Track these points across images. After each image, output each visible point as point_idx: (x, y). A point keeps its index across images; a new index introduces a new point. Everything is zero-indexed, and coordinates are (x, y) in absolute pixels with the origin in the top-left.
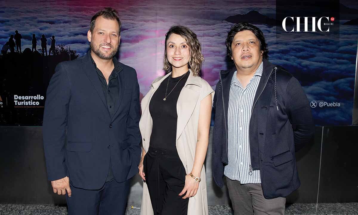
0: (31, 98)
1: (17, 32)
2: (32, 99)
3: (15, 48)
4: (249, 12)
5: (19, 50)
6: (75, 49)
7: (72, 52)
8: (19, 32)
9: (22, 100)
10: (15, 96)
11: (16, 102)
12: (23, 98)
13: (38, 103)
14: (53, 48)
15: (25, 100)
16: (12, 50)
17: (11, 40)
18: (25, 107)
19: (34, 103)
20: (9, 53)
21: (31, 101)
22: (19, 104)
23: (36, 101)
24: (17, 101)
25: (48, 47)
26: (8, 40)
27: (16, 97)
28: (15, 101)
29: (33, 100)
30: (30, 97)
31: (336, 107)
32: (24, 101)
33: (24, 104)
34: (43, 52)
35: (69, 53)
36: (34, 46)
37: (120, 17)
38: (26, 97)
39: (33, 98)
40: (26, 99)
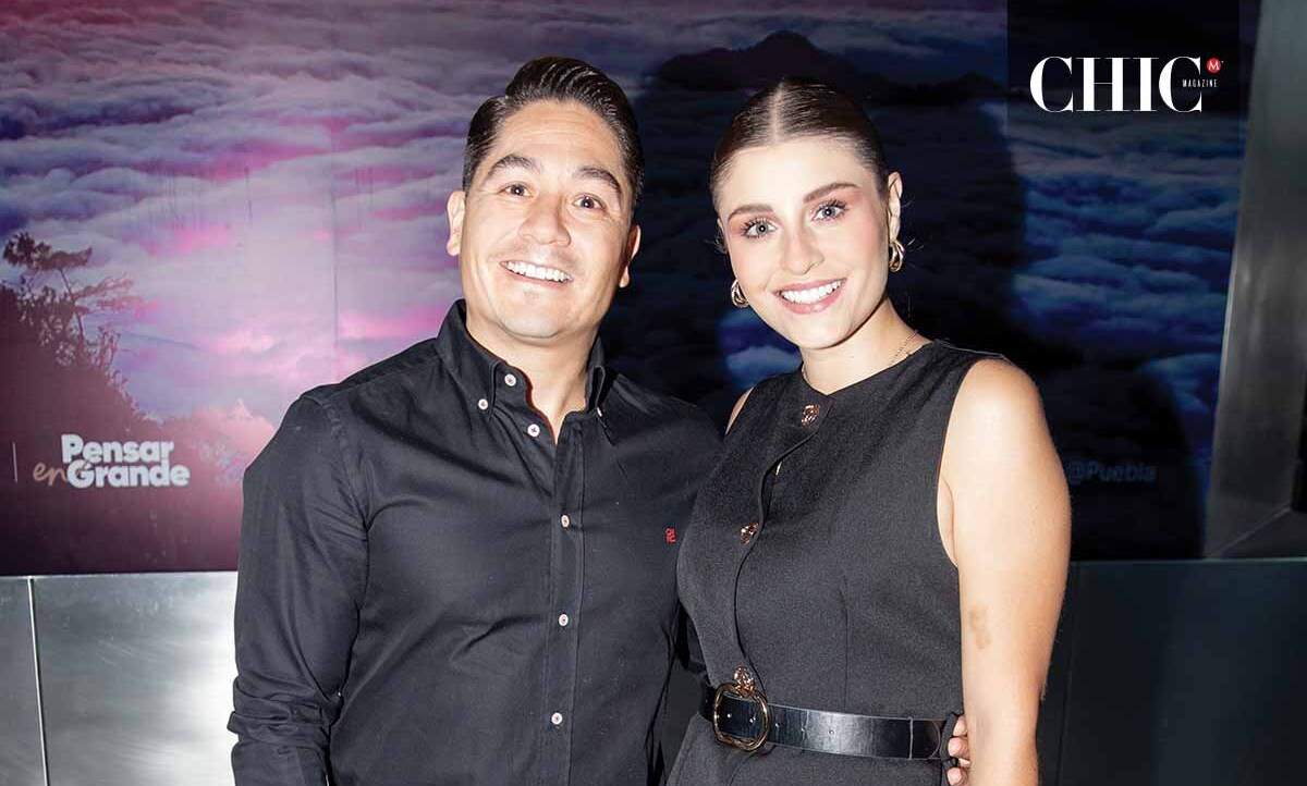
4: (764, 37)
37: (154, 48)
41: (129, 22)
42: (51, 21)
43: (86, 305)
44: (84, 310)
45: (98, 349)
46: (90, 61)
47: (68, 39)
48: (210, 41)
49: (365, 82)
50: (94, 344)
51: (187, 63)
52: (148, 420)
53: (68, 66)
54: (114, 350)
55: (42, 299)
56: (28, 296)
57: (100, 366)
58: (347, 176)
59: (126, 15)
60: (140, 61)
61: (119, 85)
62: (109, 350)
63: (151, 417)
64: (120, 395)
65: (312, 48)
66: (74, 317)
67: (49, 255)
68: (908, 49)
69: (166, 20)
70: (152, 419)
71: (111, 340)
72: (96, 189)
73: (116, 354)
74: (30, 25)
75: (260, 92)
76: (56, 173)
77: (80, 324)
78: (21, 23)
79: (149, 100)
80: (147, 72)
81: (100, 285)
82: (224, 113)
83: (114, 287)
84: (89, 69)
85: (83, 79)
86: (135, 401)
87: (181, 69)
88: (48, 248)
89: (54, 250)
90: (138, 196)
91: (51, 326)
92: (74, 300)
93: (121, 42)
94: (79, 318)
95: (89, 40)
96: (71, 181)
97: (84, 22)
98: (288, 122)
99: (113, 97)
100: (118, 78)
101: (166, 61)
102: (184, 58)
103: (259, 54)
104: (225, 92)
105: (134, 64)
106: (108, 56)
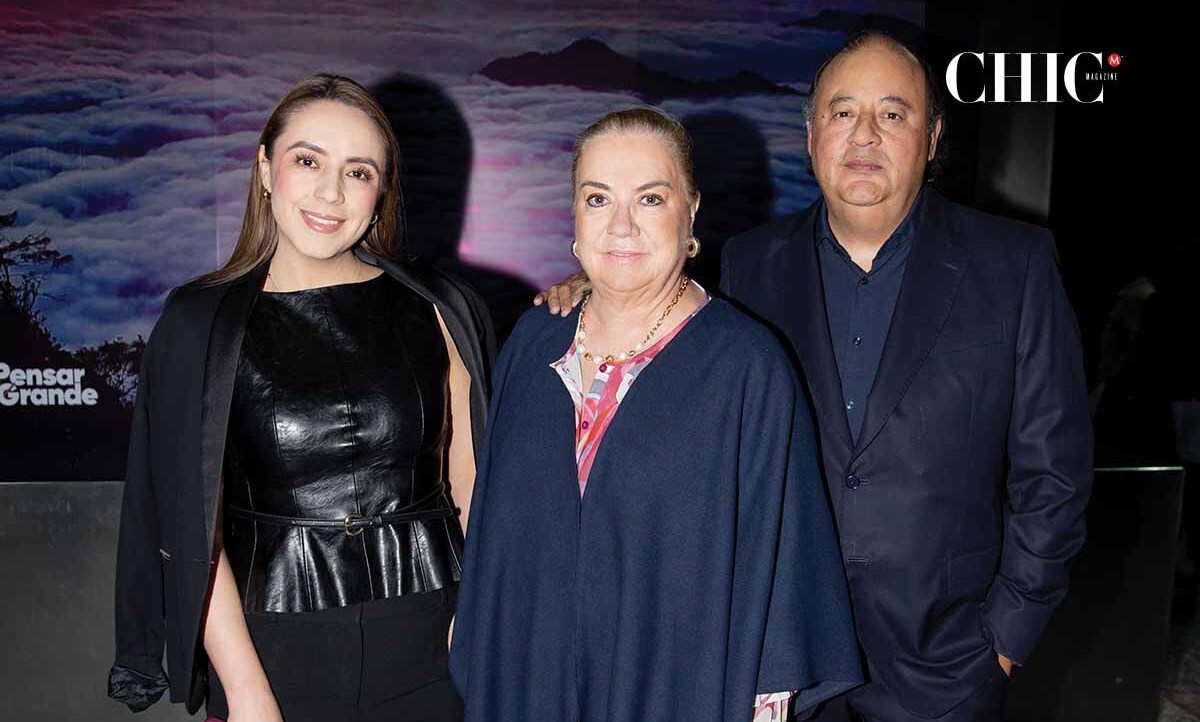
4: (570, 43)
37: (68, 53)
41: (48, 33)
43: (12, 257)
44: (11, 262)
45: (22, 293)
46: (14, 62)
48: (114, 47)
49: (241, 80)
50: (19, 290)
51: (94, 65)
52: (63, 351)
54: (35, 294)
57: (24, 306)
58: (228, 155)
59: (44, 25)
60: (56, 63)
61: (39, 82)
62: (31, 295)
63: (66, 348)
64: (41, 330)
65: (197, 53)
66: (2, 267)
68: (693, 53)
69: (77, 31)
70: (67, 350)
71: (33, 286)
72: (18, 164)
73: (37, 297)
75: (154, 88)
77: (7, 272)
79: (63, 94)
80: (62, 71)
81: (24, 241)
82: (125, 105)
83: (35, 244)
84: (13, 69)
85: (9, 77)
86: (52, 336)
87: (91, 70)
90: (56, 170)
93: (41, 48)
94: (6, 268)
95: (14, 46)
97: (10, 32)
98: (177, 111)
99: (35, 92)
100: (38, 77)
101: (77, 63)
102: (92, 60)
103: (153, 57)
104: (126, 88)
105: (51, 65)
106: (30, 59)
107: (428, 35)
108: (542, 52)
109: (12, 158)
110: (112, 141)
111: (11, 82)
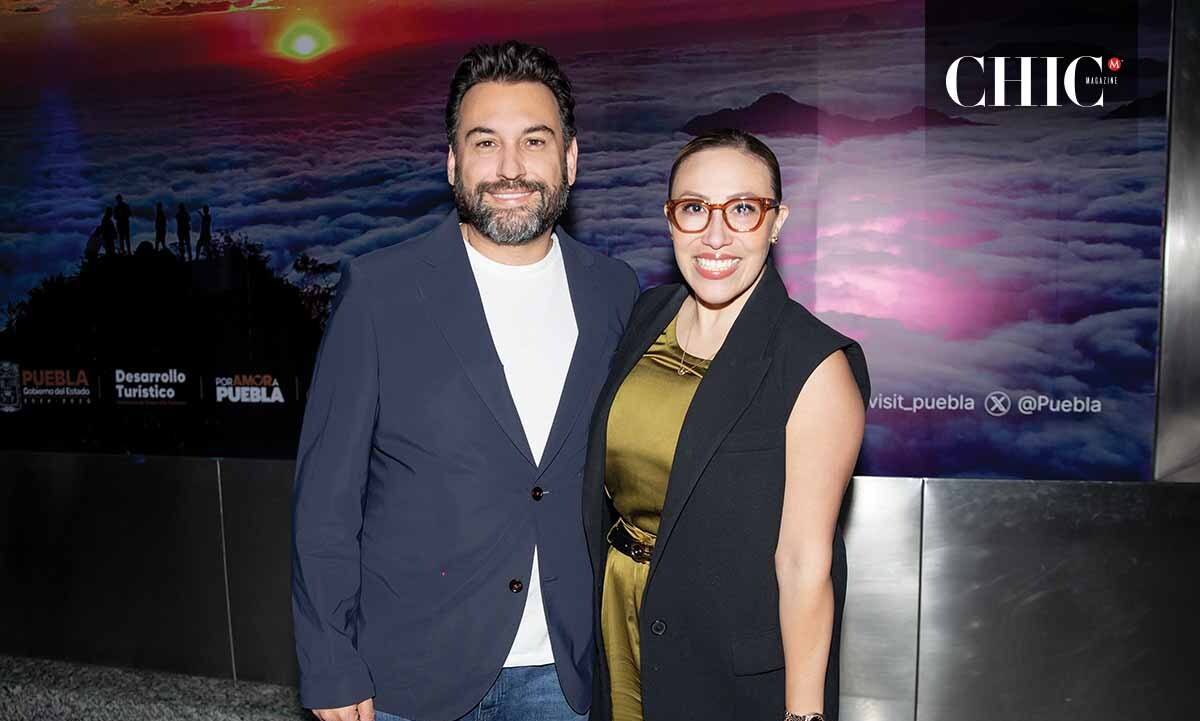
0: (154, 379)
1: (119, 198)
2: (157, 380)
3: (117, 245)
4: (757, 98)
5: (126, 249)
6: (259, 240)
7: (251, 247)
8: (126, 199)
9: (134, 385)
10: (118, 372)
11: (120, 388)
12: (137, 378)
13: (171, 393)
14: (205, 238)
15: (141, 382)
16: (110, 247)
17: (106, 220)
18: (142, 403)
19: (160, 393)
20: (104, 257)
21: (156, 386)
22: (127, 395)
23: (167, 385)
24: (122, 386)
25: (195, 237)
26: (98, 221)
27: (120, 375)
28: (117, 387)
29: (161, 385)
30: (152, 375)
31: (1085, 417)
32: (140, 386)
33: (140, 395)
34: (183, 251)
35: (245, 251)
36: (161, 237)
38: (143, 375)
39: (160, 379)
40: (144, 381)
41: (360, 128)
42: (319, 132)
46: (341, 152)
47: (330, 140)
53: (329, 156)
55: (313, 291)
56: (305, 290)
61: (356, 164)
67: (317, 265)
69: (381, 125)
72: (341, 225)
74: (311, 134)
76: (321, 218)
78: (305, 134)
79: (370, 172)
82: (413, 177)
84: (340, 157)
85: (336, 163)
88: (316, 261)
89: (320, 262)
90: (365, 229)
91: (318, 307)
92: (330, 292)
95: (339, 140)
96: (329, 222)
97: (337, 130)
99: (352, 172)
100: (356, 160)
101: (381, 148)
102: (391, 146)
103: (431, 139)
104: (413, 164)
105: (364, 152)
106: (351, 148)
107: (639, 102)
108: (733, 109)
109: (336, 221)
110: (404, 204)
111: (337, 166)
